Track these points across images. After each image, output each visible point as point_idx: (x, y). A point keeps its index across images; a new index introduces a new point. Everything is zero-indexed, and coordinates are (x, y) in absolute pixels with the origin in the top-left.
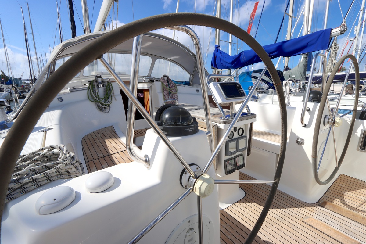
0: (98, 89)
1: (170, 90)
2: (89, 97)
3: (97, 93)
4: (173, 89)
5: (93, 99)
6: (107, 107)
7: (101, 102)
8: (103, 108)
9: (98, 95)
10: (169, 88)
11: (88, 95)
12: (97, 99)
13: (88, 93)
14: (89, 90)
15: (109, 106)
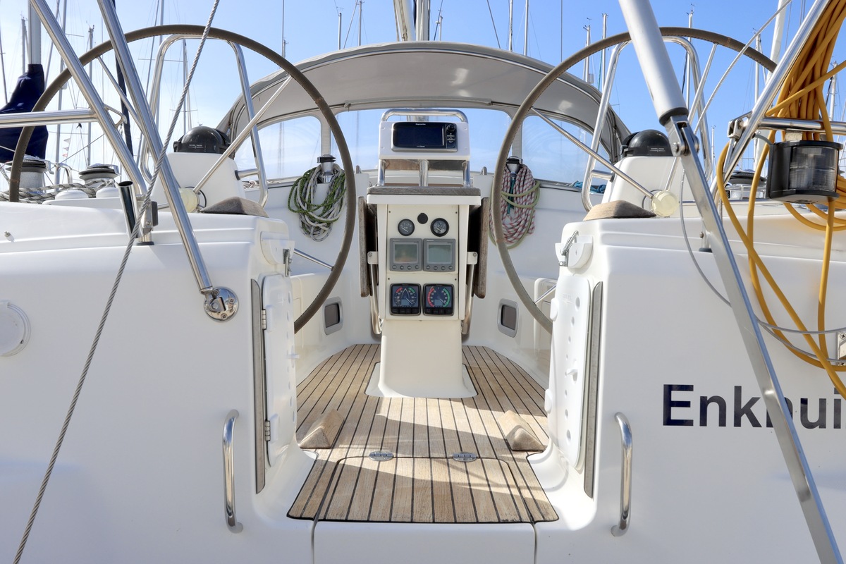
0: (315, 186)
1: (512, 199)
2: (289, 202)
3: (310, 195)
4: (521, 195)
5: (297, 206)
6: (322, 227)
7: (310, 213)
8: (312, 229)
9: (310, 199)
10: (511, 192)
11: (290, 198)
12: (305, 208)
13: (291, 194)
14: (296, 187)
15: (329, 224)
